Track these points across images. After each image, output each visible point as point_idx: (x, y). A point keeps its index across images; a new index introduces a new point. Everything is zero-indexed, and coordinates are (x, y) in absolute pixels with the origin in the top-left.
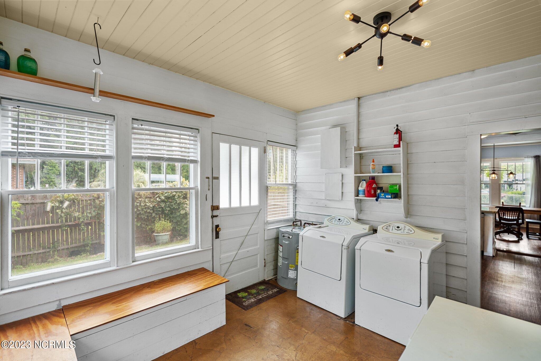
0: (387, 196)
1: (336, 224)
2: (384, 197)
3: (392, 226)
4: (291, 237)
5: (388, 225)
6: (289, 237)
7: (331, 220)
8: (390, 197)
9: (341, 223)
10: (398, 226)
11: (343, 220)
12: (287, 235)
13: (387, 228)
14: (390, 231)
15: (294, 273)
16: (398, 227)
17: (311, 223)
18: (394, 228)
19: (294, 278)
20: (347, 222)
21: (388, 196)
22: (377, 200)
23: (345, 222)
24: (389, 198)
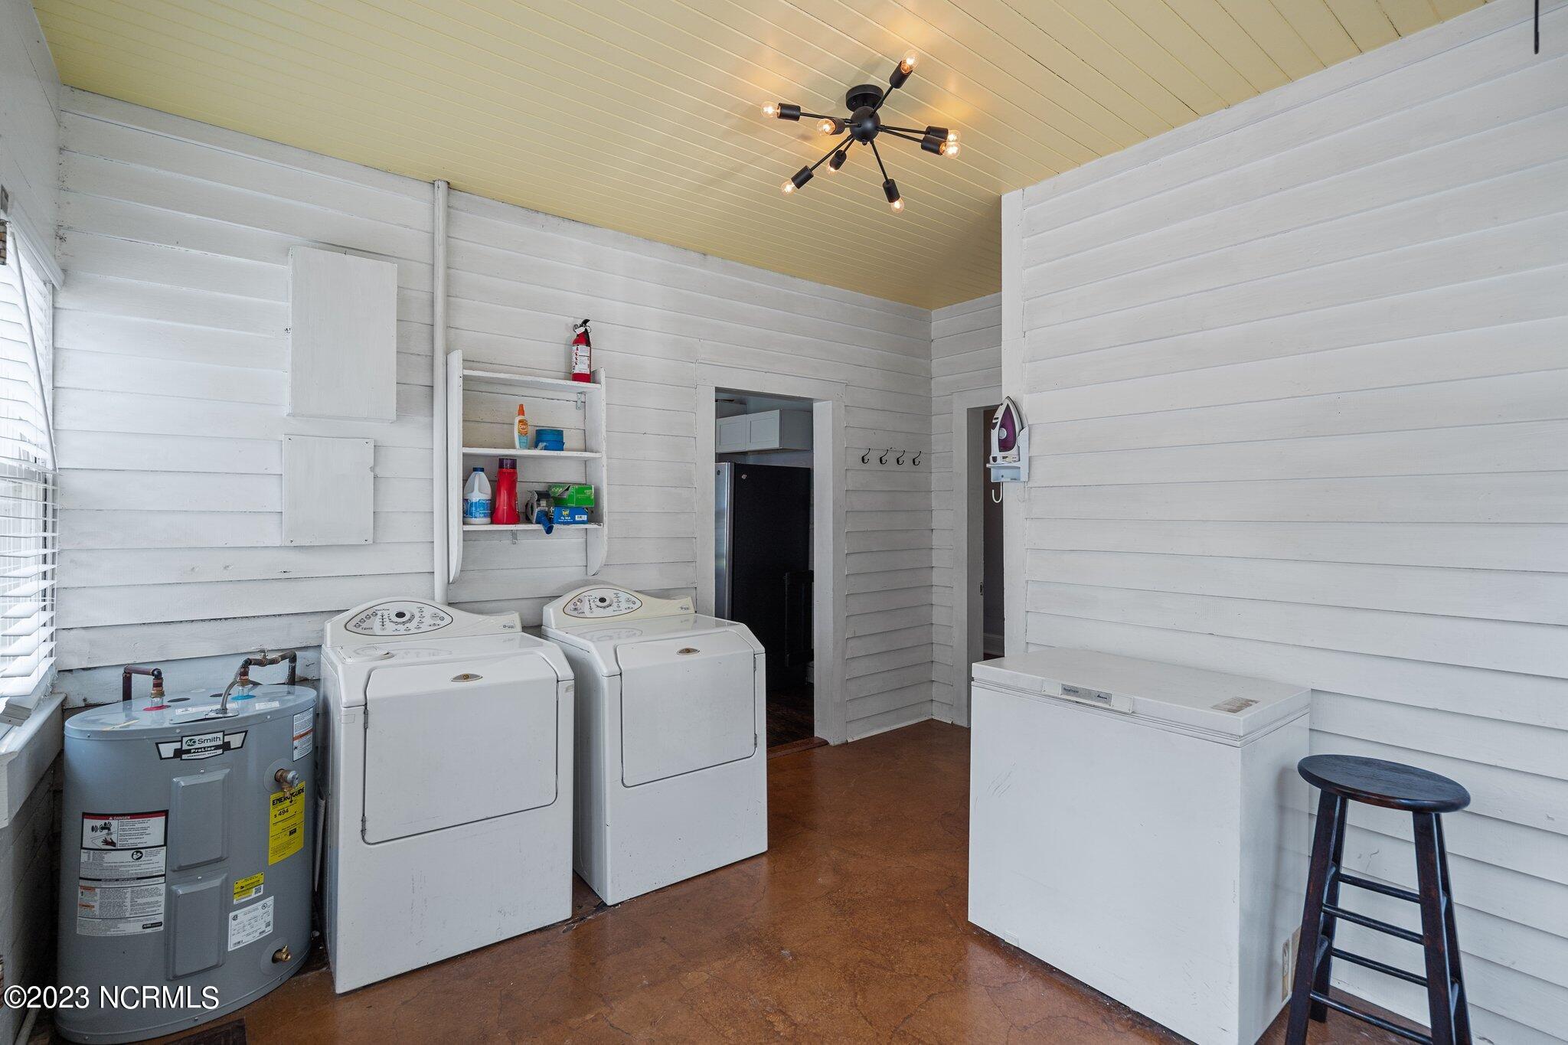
0: (577, 518)
1: (394, 633)
2: (568, 519)
3: (587, 599)
4: (235, 741)
5: (576, 600)
6: (226, 746)
7: (364, 625)
8: (584, 517)
9: (412, 625)
10: (602, 596)
11: (418, 615)
12: (214, 739)
13: (575, 609)
14: (588, 614)
15: (261, 911)
16: (602, 600)
17: (259, 657)
18: (593, 604)
19: (264, 935)
20: (435, 616)
21: (581, 517)
22: (549, 531)
23: (428, 620)
24: (583, 522)
